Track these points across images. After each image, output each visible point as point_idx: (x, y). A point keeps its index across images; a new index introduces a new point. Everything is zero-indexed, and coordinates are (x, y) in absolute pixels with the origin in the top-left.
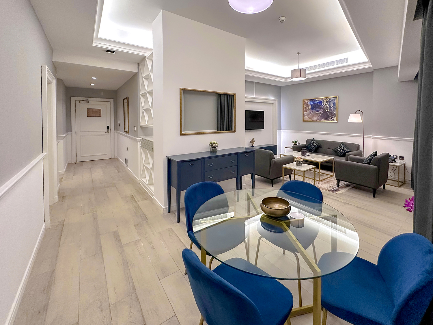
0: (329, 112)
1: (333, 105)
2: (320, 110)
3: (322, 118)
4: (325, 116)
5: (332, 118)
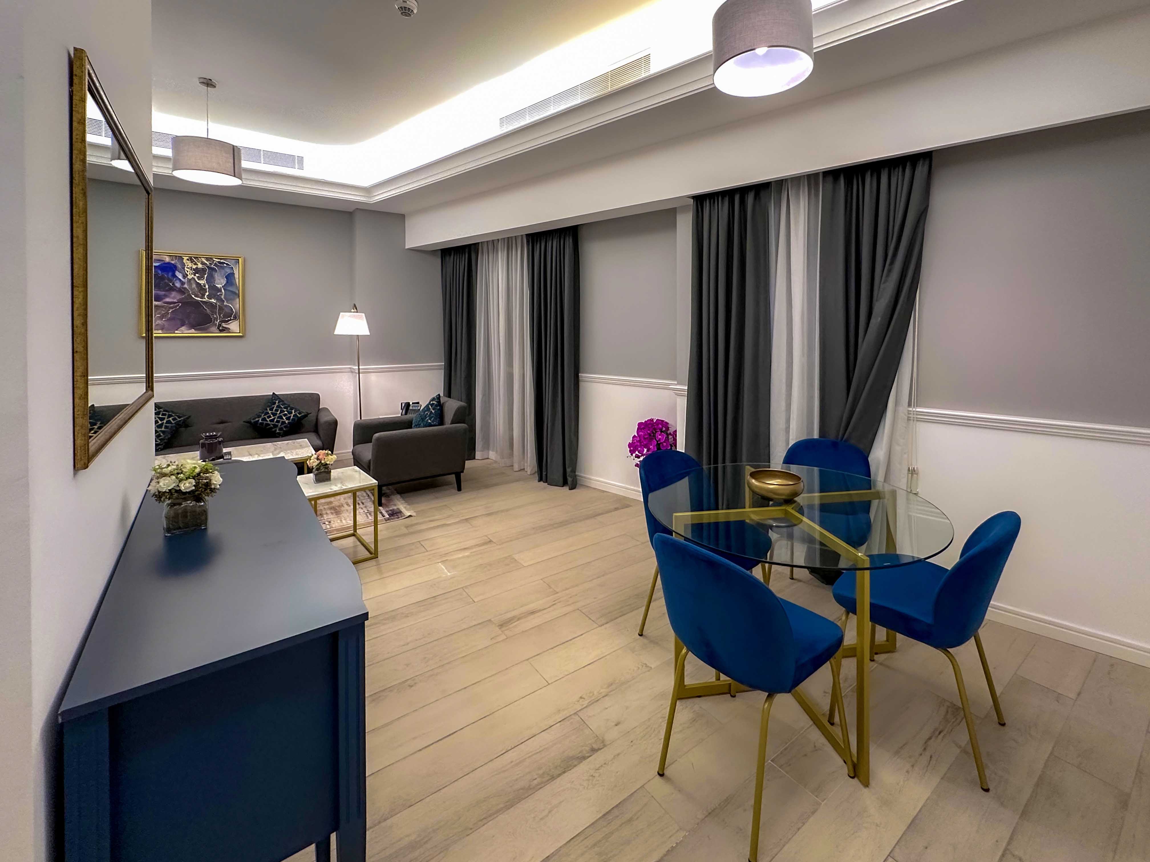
0: (211, 303)
1: (224, 281)
2: (166, 296)
3: (179, 322)
4: (193, 316)
5: (224, 325)
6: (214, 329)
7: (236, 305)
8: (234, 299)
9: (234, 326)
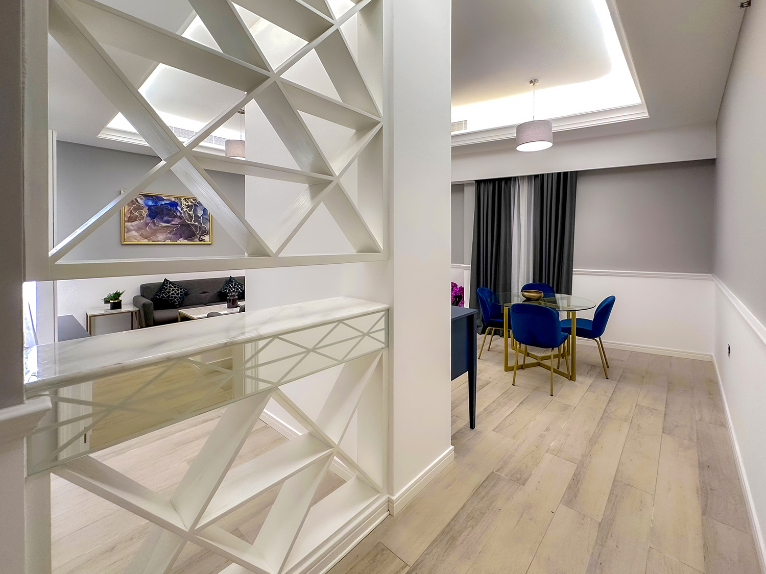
0: (195, 225)
2: (172, 221)
3: (179, 236)
4: (186, 232)
5: (201, 237)
6: (197, 240)
7: (207, 226)
8: (207, 223)
9: (207, 238)
